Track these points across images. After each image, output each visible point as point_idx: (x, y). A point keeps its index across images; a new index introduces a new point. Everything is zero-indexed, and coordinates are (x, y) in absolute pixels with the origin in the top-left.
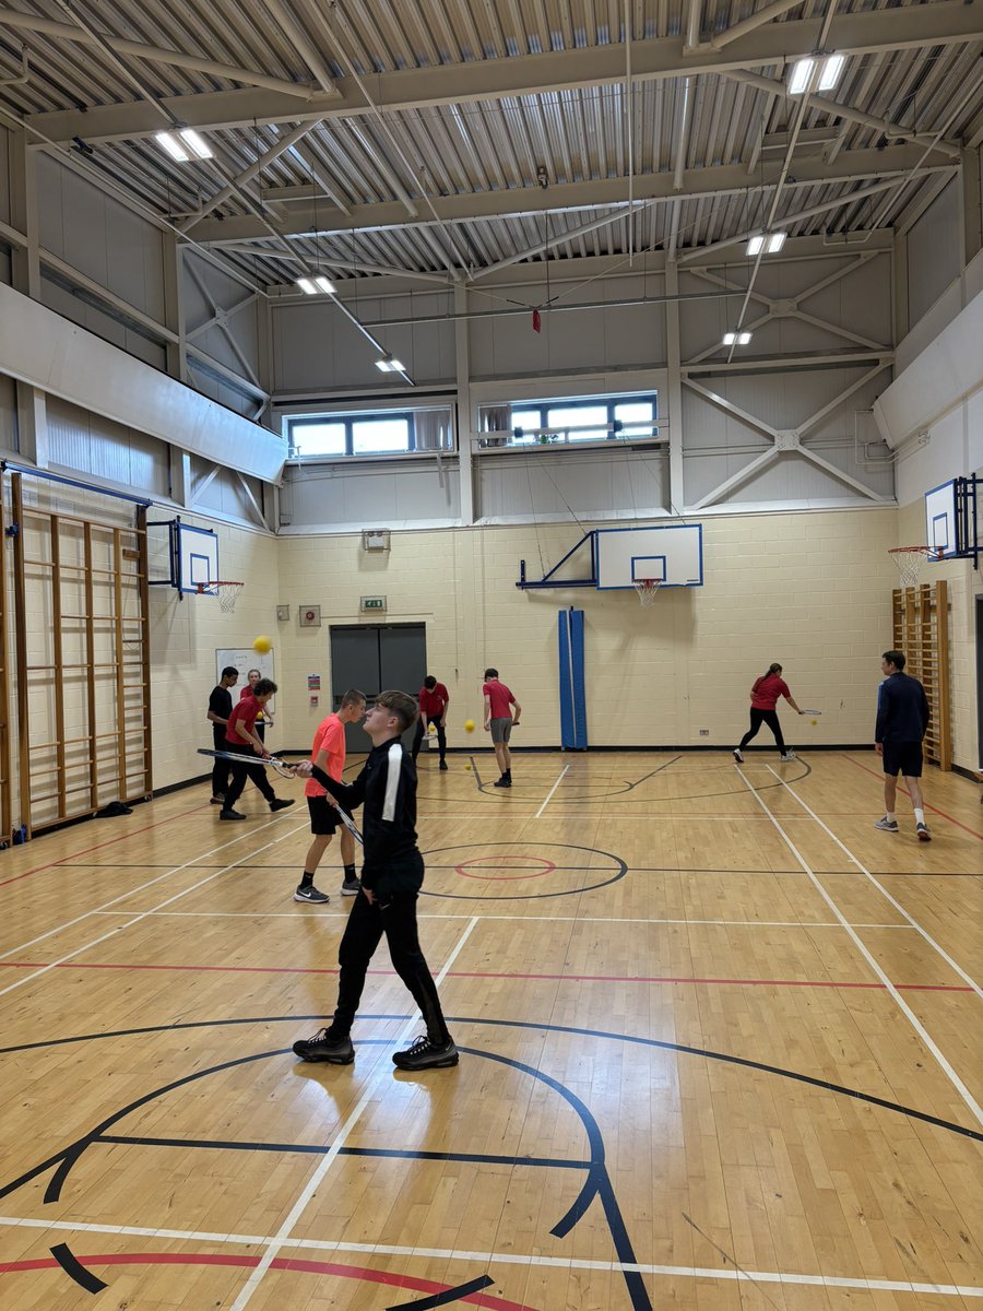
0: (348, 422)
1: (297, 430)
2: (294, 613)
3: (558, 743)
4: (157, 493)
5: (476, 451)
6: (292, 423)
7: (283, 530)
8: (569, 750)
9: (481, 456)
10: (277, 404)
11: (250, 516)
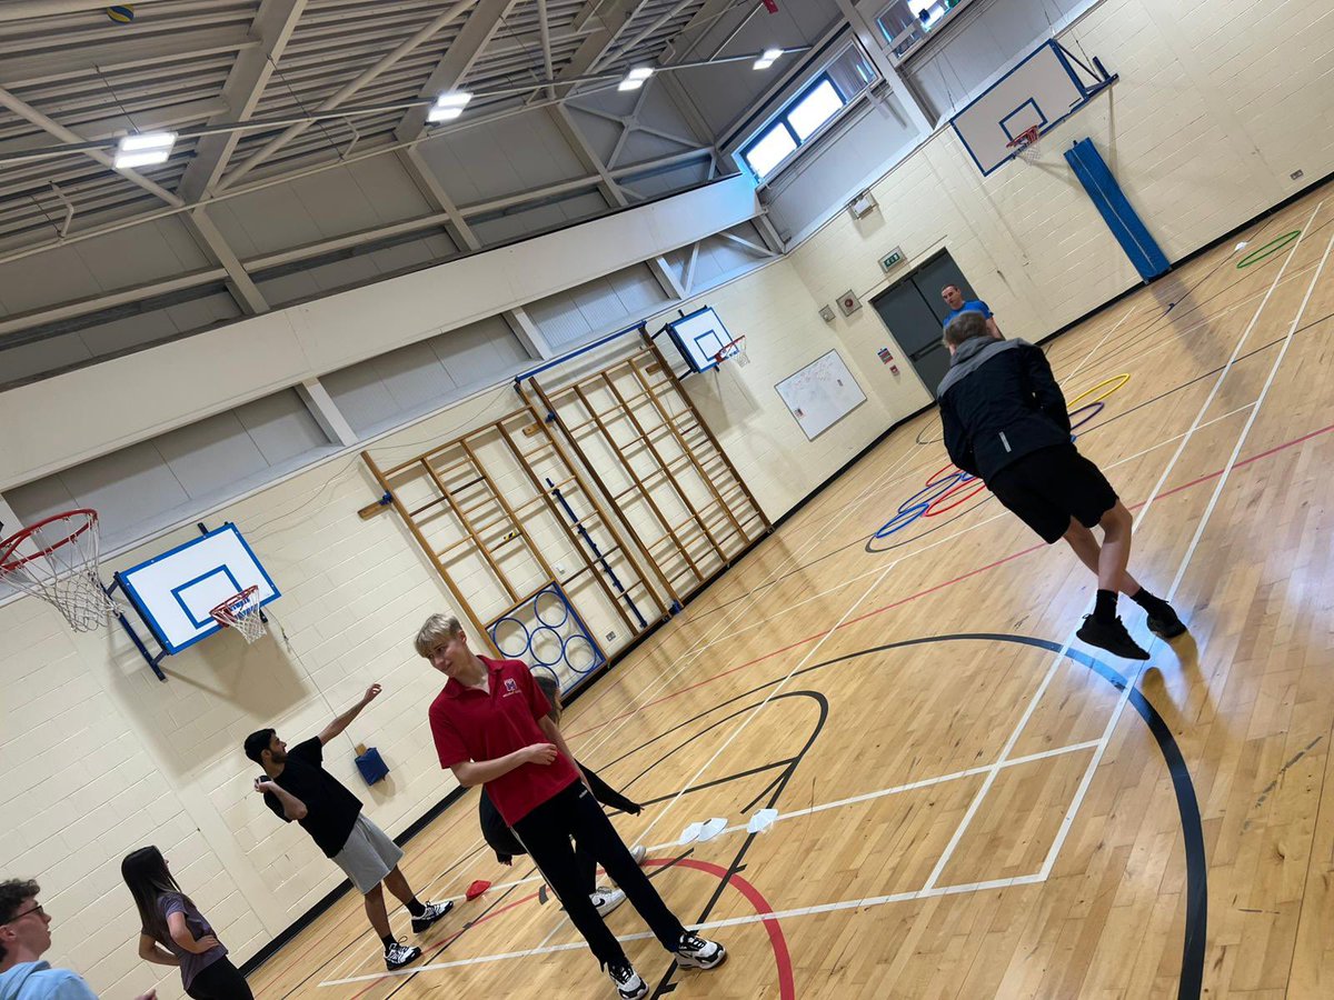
0: (783, 118)
1: (750, 156)
2: (835, 308)
3: (1137, 278)
4: (656, 303)
5: (897, 63)
6: (744, 154)
7: (789, 246)
8: (1152, 280)
9: (906, 62)
10: (723, 147)
11: (756, 256)
